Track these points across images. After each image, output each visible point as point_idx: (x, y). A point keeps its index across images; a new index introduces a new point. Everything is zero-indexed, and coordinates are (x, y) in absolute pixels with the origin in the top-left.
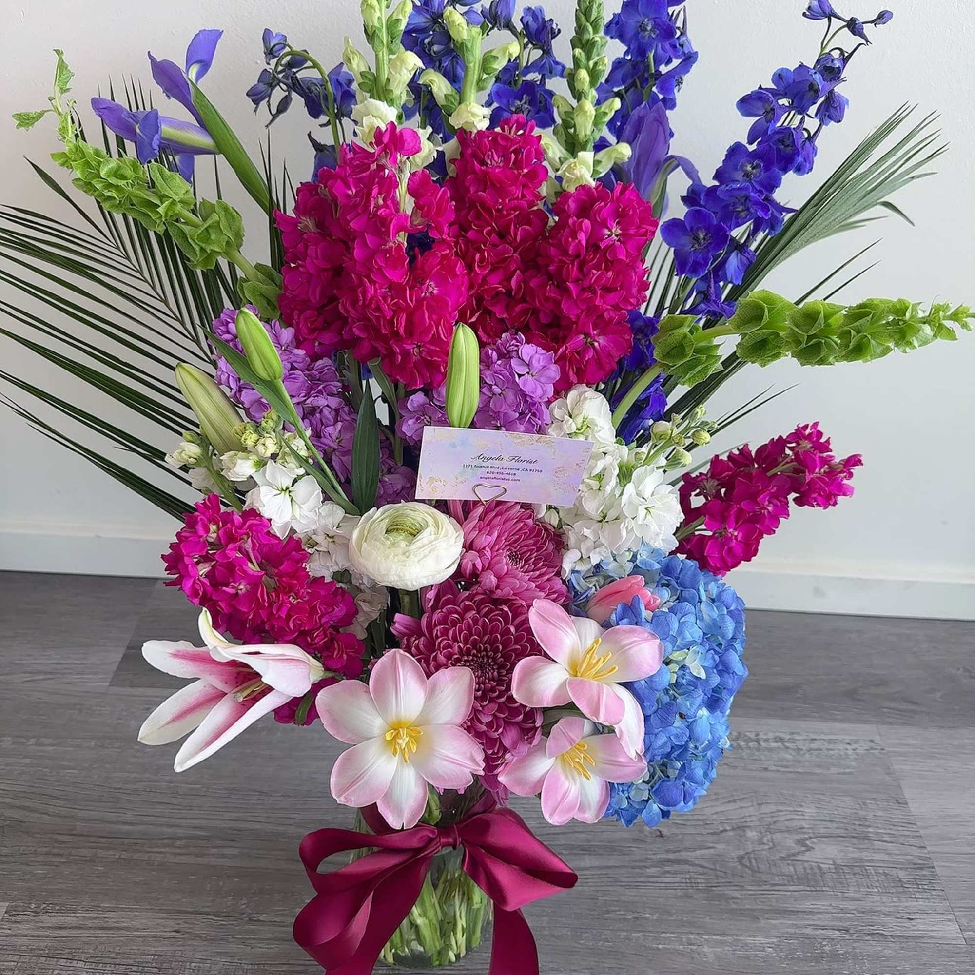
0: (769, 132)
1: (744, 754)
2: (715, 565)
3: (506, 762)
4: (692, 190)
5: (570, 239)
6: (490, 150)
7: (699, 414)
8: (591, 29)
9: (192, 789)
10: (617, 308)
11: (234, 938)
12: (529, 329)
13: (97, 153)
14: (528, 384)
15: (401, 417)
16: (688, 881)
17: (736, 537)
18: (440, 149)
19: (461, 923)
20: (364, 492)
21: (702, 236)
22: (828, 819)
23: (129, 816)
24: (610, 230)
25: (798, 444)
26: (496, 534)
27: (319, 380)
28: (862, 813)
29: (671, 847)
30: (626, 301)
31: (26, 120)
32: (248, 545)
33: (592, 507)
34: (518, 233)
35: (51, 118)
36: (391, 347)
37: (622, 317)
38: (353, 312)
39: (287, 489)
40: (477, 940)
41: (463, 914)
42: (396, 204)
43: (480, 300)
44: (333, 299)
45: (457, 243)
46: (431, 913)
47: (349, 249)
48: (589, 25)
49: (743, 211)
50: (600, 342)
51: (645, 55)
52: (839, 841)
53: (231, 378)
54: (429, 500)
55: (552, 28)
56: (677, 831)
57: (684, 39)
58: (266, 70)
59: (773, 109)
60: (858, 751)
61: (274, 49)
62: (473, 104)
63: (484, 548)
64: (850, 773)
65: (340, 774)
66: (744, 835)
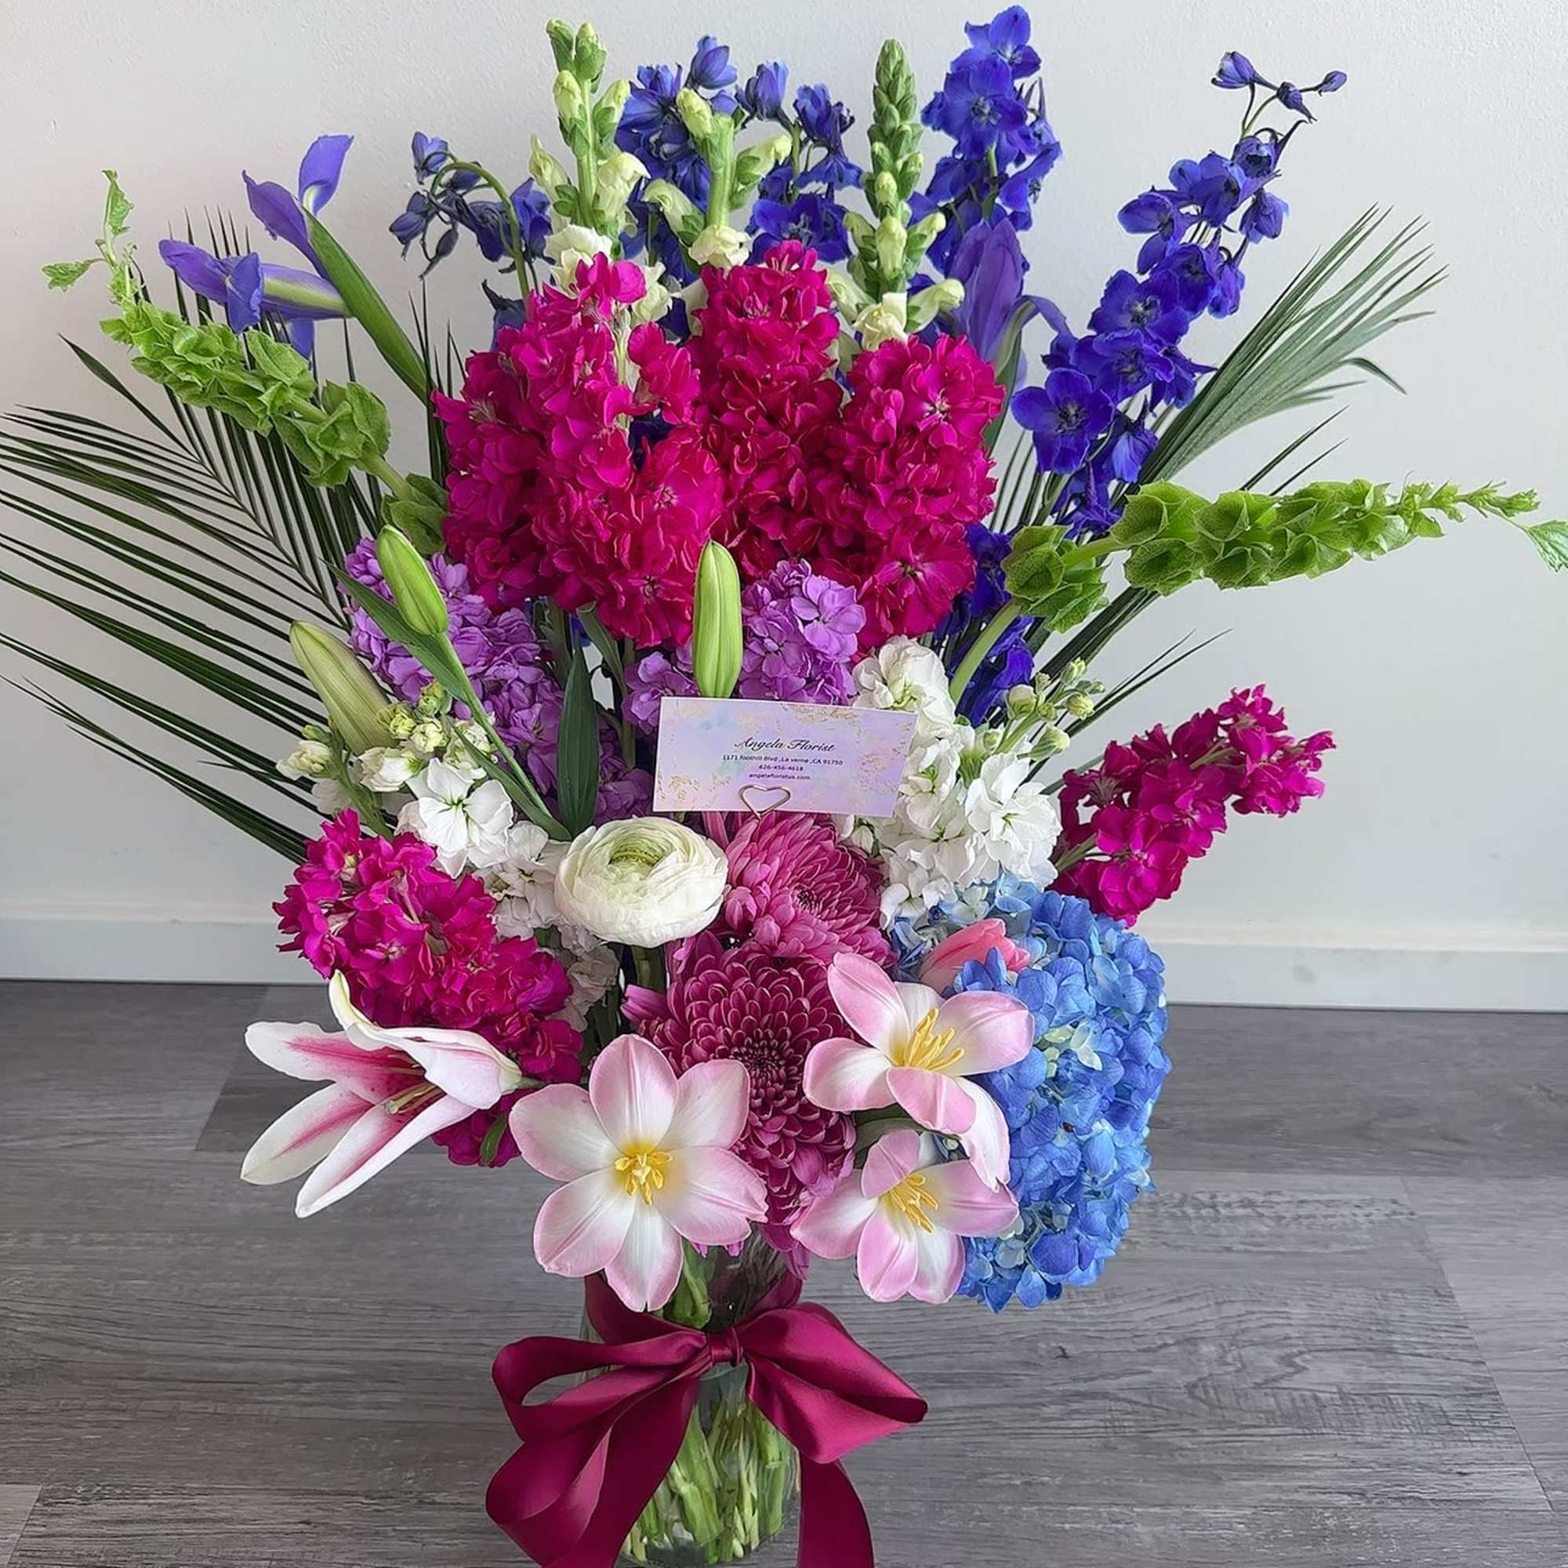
0: (1167, 254)
1: (1193, 1227)
2: (1116, 905)
3: (802, 1205)
4: (1058, 345)
5: (873, 420)
6: (751, 294)
7: (1076, 670)
8: (896, 114)
9: (327, 1304)
10: (947, 519)
11: (395, 1530)
12: (819, 555)
13: (169, 319)
14: (817, 634)
15: (630, 691)
16: (1108, 1424)
17: (1145, 862)
18: (677, 295)
19: (750, 1491)
20: (576, 806)
21: (1072, 412)
22: (1326, 1322)
23: (228, 1349)
24: (934, 405)
25: (1236, 720)
26: (777, 863)
27: (505, 641)
28: (1381, 1312)
29: (1081, 1372)
30: (961, 508)
31: (62, 276)
32: (403, 887)
33: (921, 818)
34: (796, 414)
36: (611, 586)
37: (957, 533)
38: (552, 533)
39: (460, 801)
40: (776, 1523)
41: (753, 1477)
42: (612, 376)
43: (743, 515)
44: (524, 520)
45: (705, 432)
46: (702, 1475)
47: (543, 442)
48: (893, 107)
49: (1133, 372)
50: (925, 571)
51: (983, 150)
52: (1347, 1357)
53: (373, 640)
54: (675, 813)
55: (841, 116)
56: (1089, 1348)
57: (1042, 125)
58: (418, 193)
59: (1171, 220)
60: (1373, 1218)
61: (429, 162)
62: (722, 227)
63: (760, 884)
64: (1362, 1252)
65: (549, 1226)
66: (1196, 1352)
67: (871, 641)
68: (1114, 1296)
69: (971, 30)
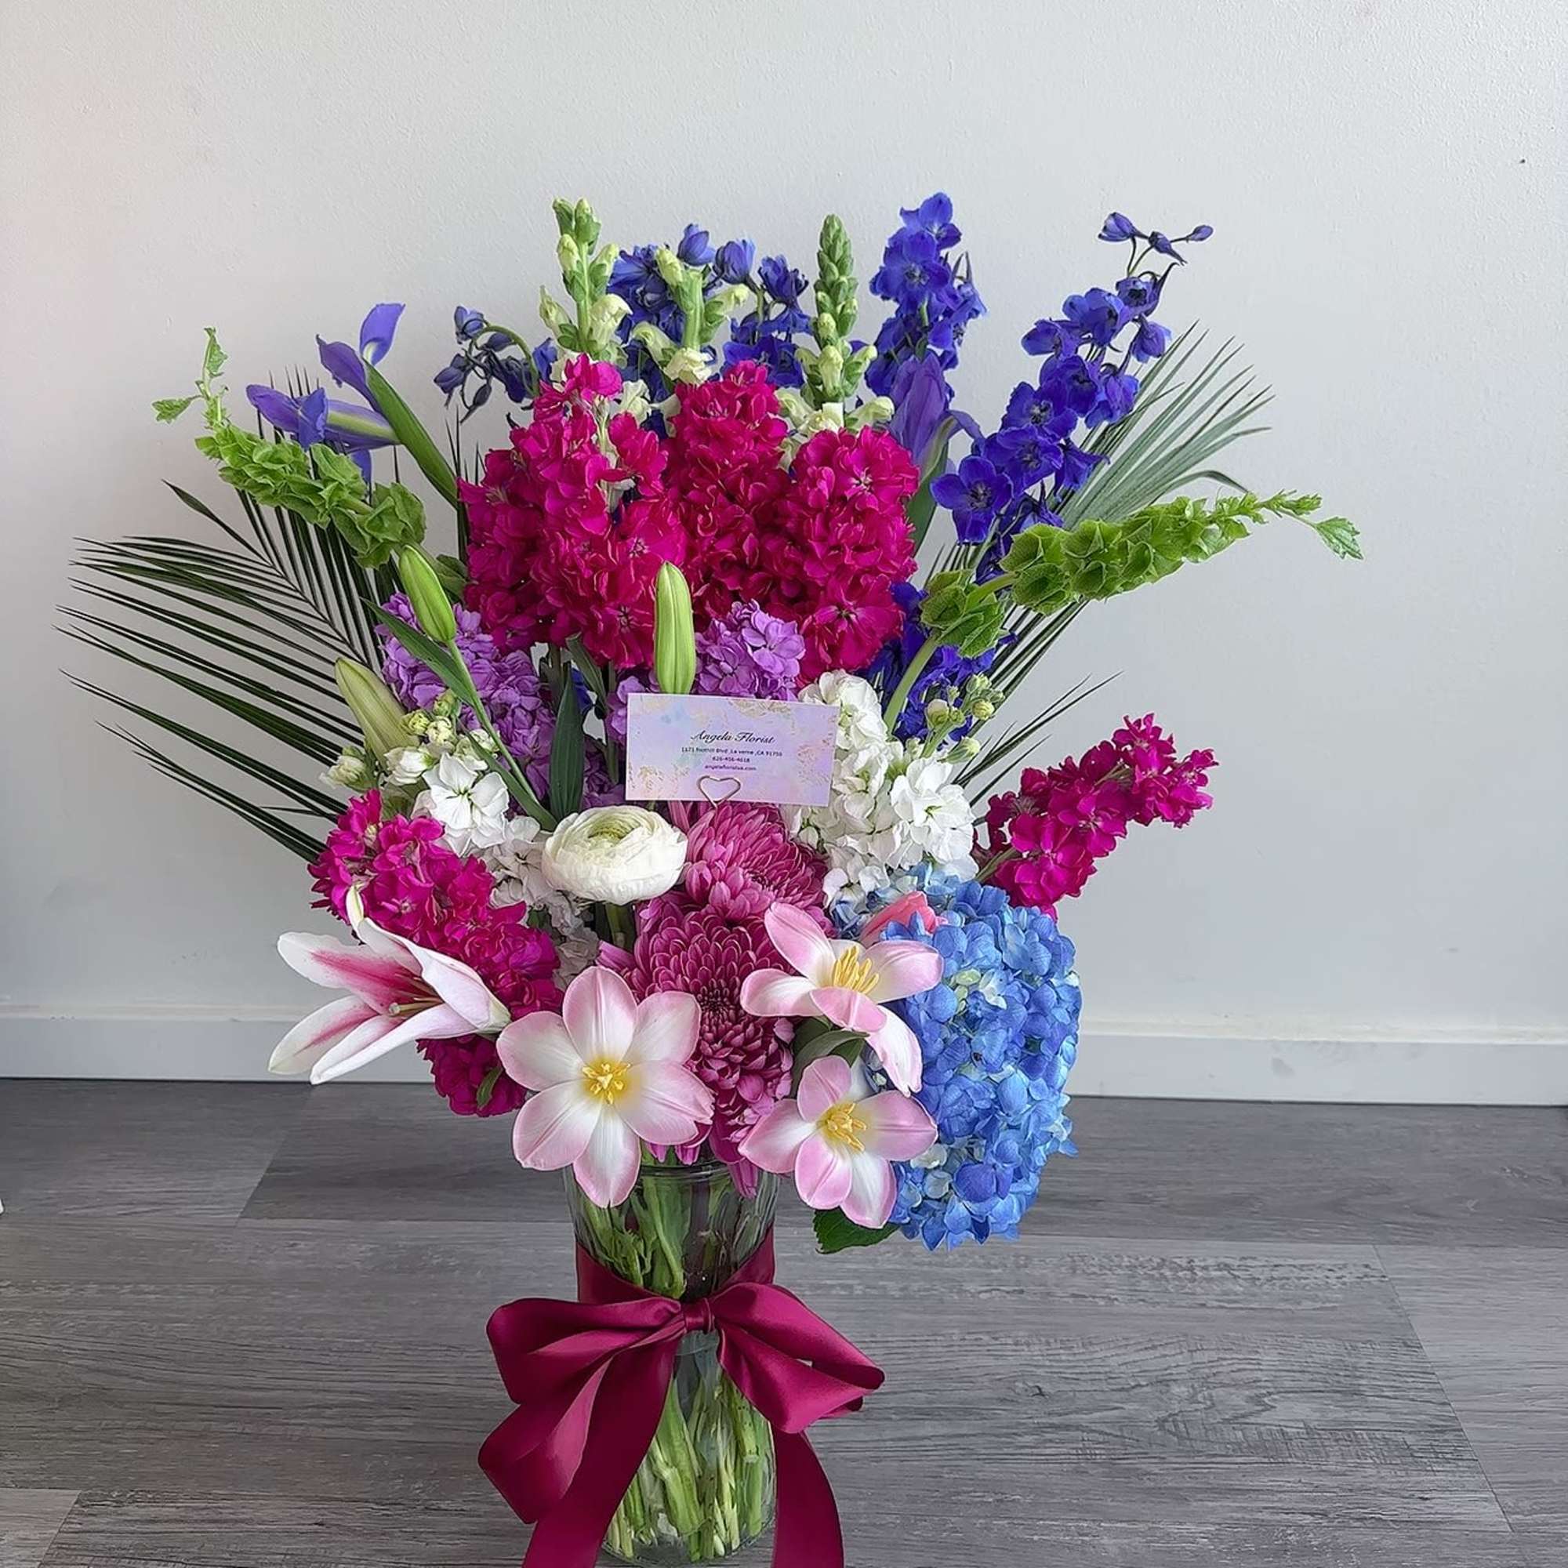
0: (1058, 367)
1: (1169, 1287)
2: (1031, 898)
3: (747, 1122)
4: (974, 447)
5: (810, 491)
6: (712, 400)
7: (979, 682)
8: (835, 270)
9: (351, 1344)
10: (874, 570)
11: (401, 1531)
12: (768, 599)
13: (250, 437)
14: (764, 658)
15: (612, 711)
16: (1080, 1452)
17: (1055, 860)
18: (655, 406)
19: (728, 1481)
20: (564, 800)
21: (981, 492)
22: (1298, 1368)
24: (858, 479)
26: (732, 845)
27: (508, 672)
28: (1349, 1360)
29: (1055, 1408)
30: (885, 562)
31: (169, 410)
32: (416, 857)
33: (856, 810)
34: (749, 491)
35: (199, 407)
36: (592, 614)
37: (883, 583)
38: (546, 575)
39: (466, 791)
40: (756, 1526)
41: (731, 1467)
42: (594, 448)
43: (706, 570)
45: (676, 507)
46: (683, 1461)
48: (833, 266)
49: (1031, 458)
50: (857, 615)
51: (917, 307)
52: (1315, 1398)
53: (401, 668)
54: (644, 801)
55: (797, 281)
56: (1066, 1388)
57: (969, 289)
58: (458, 355)
60: (1345, 1279)
61: (468, 328)
62: (690, 350)
63: (716, 861)
65: (525, 1129)
66: (1168, 1391)
67: (810, 672)
68: (1091, 1344)
69: (905, 214)
